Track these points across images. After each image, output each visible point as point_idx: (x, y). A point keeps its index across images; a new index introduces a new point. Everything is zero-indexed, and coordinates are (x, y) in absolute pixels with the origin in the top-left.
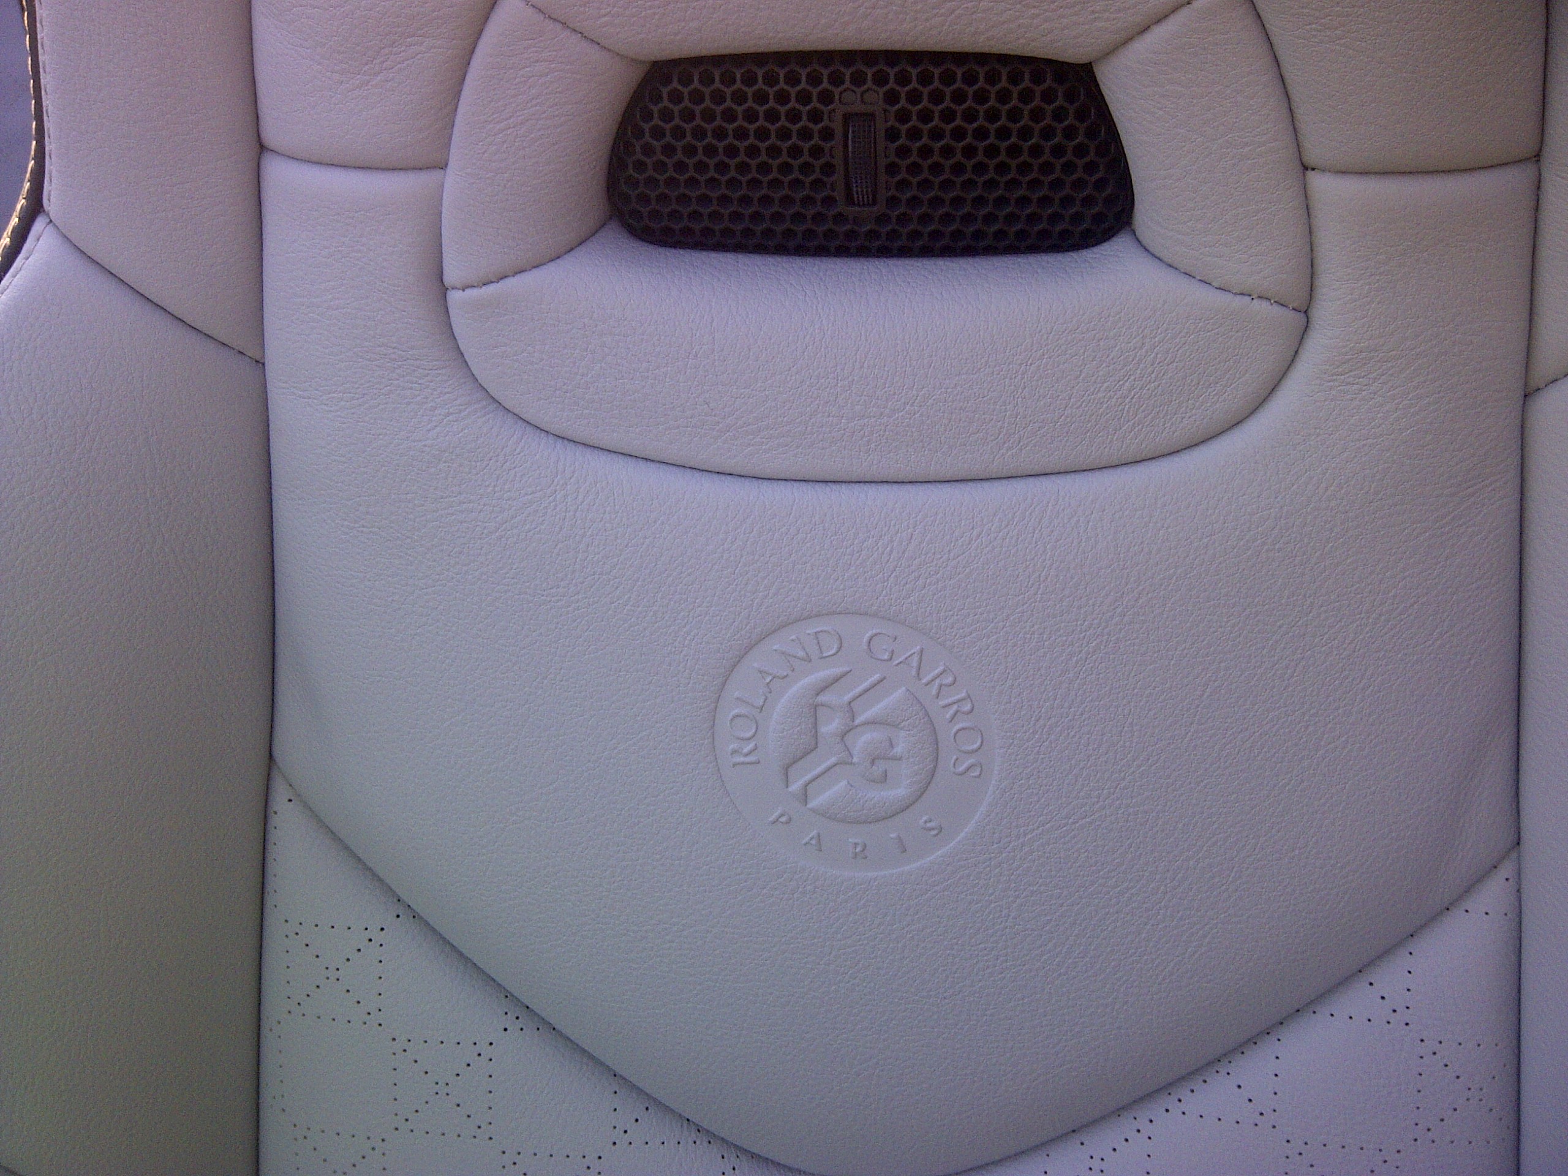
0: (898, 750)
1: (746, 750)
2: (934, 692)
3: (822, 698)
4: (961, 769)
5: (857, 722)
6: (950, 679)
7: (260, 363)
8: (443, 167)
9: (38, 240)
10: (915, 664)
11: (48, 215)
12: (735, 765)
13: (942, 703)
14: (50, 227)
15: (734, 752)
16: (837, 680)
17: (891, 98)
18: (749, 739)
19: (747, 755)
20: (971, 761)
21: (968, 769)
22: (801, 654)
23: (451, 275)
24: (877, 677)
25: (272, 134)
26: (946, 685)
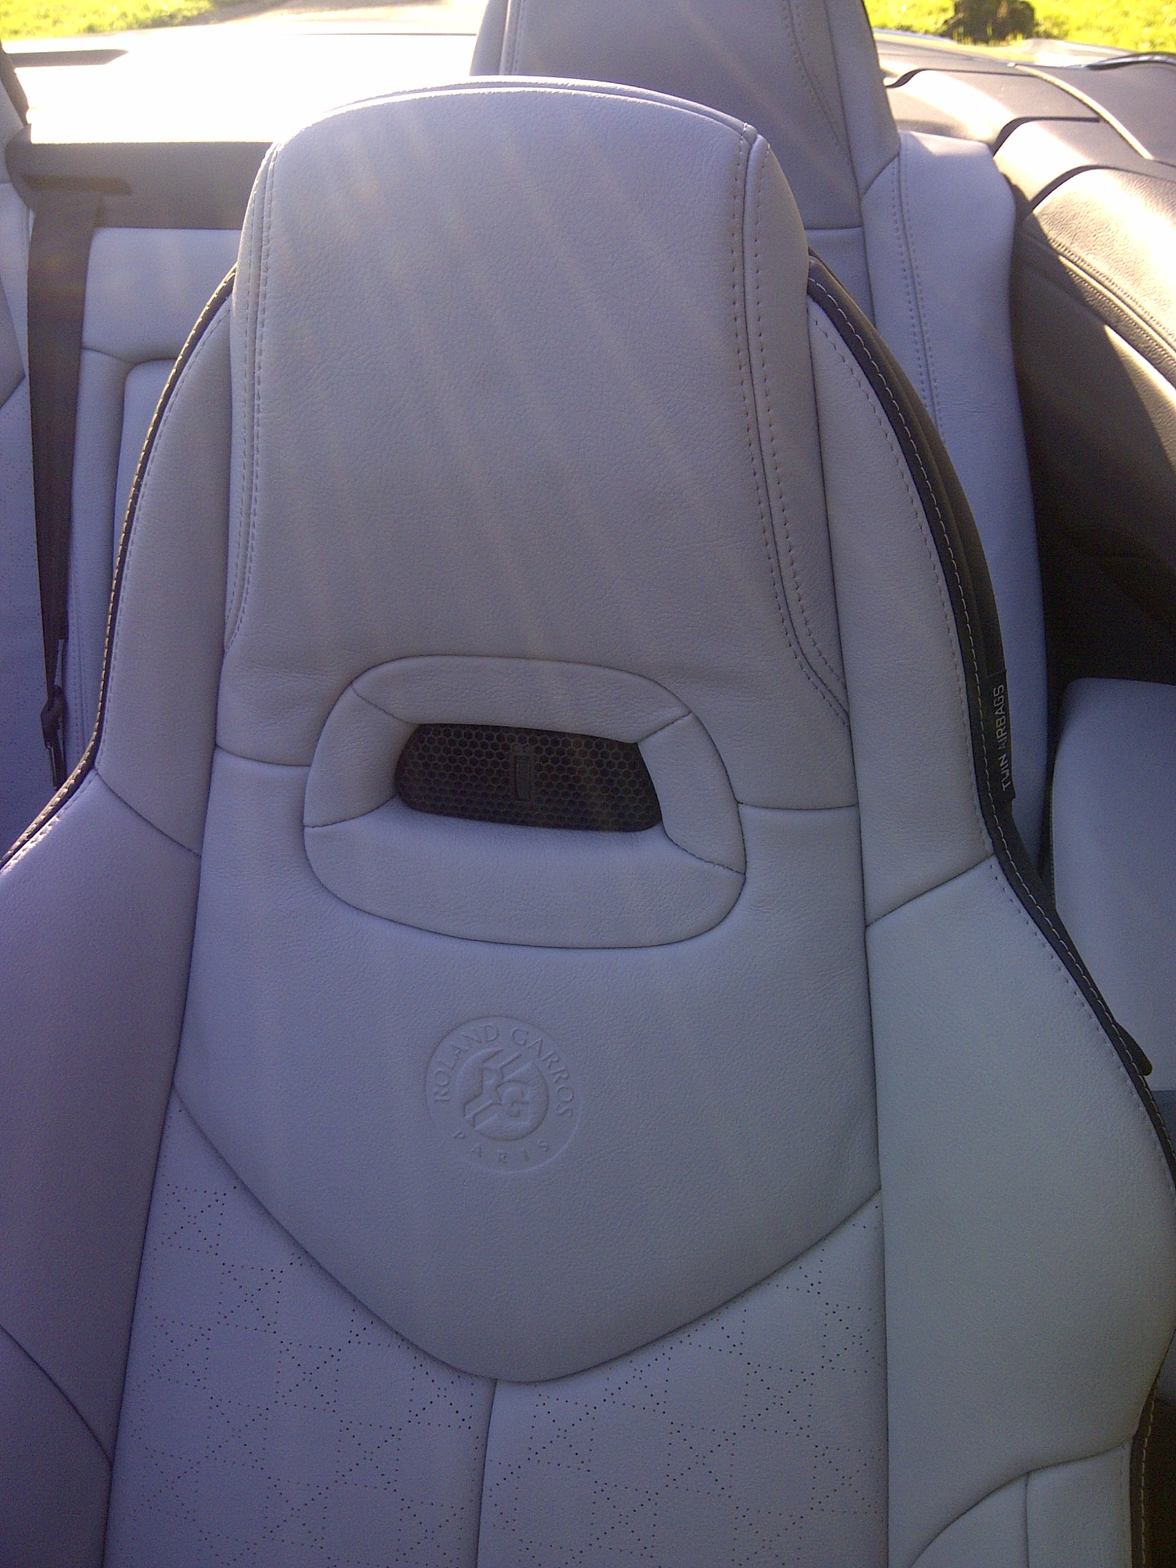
0: (527, 1098)
1: (442, 1093)
2: (548, 1065)
3: (485, 1065)
4: (561, 1112)
5: (505, 1079)
6: (556, 1059)
7: (199, 857)
8: (309, 766)
9: (90, 783)
10: (538, 1048)
11: (97, 770)
12: (436, 1101)
13: (552, 1072)
14: (97, 777)
15: (436, 1094)
16: (496, 1053)
17: (538, 750)
18: (444, 1086)
19: (443, 1096)
20: (566, 1107)
21: (565, 1112)
22: (476, 1038)
23: (307, 820)
24: (516, 1054)
25: (222, 740)
26: (554, 1062)
